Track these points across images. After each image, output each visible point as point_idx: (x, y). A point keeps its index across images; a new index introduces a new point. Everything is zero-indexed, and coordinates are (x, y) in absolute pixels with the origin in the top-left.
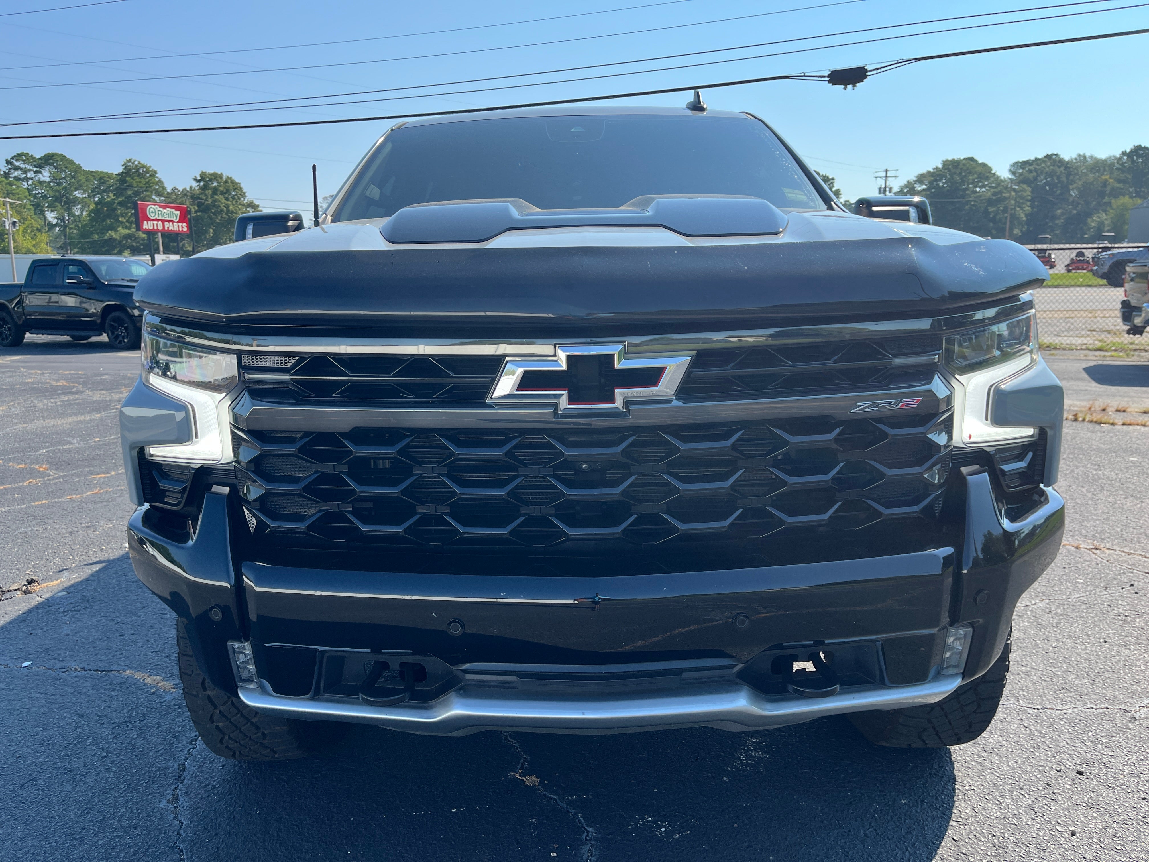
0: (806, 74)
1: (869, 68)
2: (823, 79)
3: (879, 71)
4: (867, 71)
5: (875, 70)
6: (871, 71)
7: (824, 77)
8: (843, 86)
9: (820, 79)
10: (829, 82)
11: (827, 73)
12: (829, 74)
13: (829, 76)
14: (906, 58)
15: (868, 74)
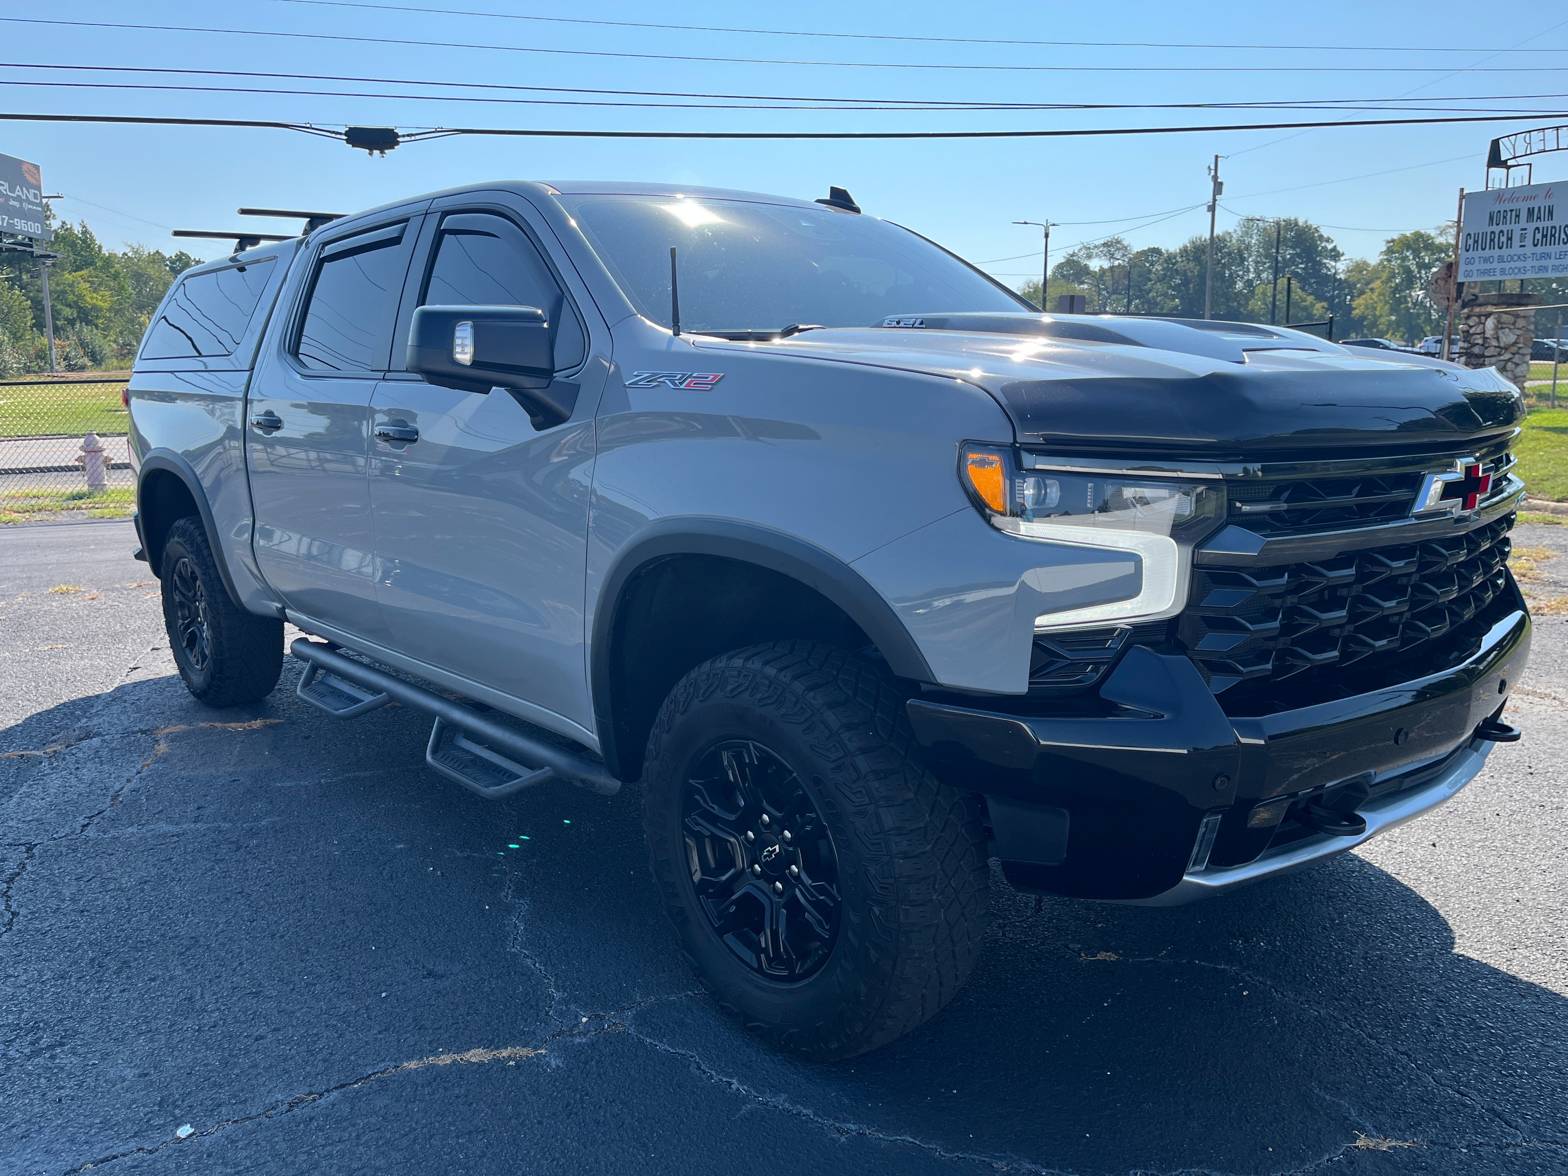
0: (313, 126)
1: (400, 132)
2: (338, 136)
3: (413, 138)
4: (397, 136)
5: (408, 135)
6: (404, 136)
7: (340, 134)
8: (367, 151)
9: (333, 135)
10: (348, 141)
11: (343, 130)
12: (346, 132)
13: (346, 134)
14: (446, 127)
15: (400, 139)
